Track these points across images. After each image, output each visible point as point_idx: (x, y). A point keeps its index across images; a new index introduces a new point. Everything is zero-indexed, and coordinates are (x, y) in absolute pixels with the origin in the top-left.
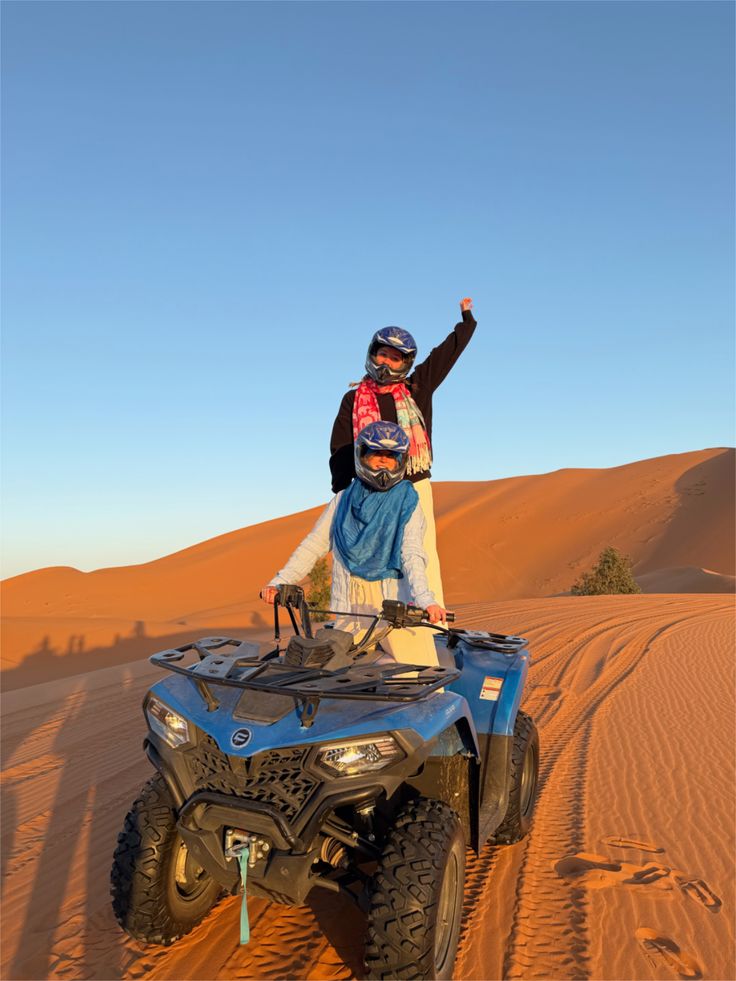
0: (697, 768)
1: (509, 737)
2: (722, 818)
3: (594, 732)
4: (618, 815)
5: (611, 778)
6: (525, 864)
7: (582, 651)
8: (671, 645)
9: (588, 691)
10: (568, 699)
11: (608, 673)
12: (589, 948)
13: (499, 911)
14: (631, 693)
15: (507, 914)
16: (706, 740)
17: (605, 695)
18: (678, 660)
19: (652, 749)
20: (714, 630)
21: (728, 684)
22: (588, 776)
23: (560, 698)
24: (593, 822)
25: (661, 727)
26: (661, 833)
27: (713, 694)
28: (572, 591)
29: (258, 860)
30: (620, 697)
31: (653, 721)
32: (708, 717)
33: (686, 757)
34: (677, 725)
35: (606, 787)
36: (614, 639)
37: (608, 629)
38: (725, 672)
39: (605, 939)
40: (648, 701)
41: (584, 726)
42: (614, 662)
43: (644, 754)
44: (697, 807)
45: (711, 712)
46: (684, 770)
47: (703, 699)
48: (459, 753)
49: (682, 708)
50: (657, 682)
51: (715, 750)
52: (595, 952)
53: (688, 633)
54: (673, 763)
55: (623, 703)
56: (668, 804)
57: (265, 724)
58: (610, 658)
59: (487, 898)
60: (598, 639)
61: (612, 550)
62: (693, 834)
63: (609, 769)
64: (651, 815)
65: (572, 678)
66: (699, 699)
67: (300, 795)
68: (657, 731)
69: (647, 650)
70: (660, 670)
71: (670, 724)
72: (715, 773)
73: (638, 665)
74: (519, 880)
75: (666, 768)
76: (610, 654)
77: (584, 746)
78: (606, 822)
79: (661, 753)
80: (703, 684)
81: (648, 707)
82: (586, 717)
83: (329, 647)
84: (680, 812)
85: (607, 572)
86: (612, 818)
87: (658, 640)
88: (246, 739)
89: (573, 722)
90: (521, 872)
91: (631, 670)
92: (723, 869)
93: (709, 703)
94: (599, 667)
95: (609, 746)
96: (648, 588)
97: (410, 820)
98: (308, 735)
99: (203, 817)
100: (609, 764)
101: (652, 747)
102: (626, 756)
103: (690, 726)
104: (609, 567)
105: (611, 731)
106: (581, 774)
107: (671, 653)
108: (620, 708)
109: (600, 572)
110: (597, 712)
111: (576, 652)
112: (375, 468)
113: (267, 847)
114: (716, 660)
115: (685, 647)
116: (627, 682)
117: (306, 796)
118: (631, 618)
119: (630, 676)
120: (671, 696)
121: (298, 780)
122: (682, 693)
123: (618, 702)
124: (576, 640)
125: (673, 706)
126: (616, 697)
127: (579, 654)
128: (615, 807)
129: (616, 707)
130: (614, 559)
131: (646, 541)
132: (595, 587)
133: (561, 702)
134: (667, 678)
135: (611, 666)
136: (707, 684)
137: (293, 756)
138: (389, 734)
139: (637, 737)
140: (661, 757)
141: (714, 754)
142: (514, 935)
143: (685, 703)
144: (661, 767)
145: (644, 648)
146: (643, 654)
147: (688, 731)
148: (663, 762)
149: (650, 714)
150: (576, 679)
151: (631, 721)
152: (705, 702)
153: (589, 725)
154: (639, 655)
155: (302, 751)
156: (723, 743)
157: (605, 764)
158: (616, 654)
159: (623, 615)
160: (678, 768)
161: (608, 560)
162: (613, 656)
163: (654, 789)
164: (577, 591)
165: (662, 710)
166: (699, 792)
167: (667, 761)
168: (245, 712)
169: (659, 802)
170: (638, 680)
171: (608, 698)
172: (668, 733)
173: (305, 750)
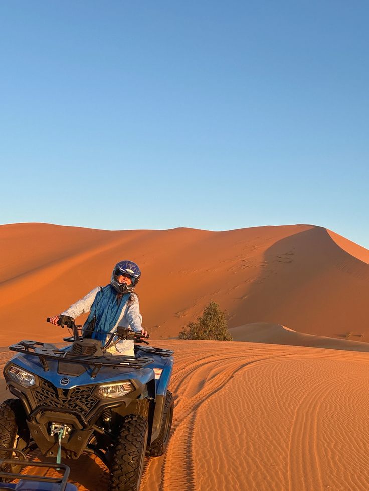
0: (252, 434)
1: (164, 396)
2: (260, 453)
3: (198, 417)
4: (209, 450)
5: (207, 436)
6: (165, 464)
7: (191, 374)
8: (248, 375)
9: (194, 397)
10: (182, 400)
11: (207, 388)
12: (195, 487)
13: (155, 478)
14: (220, 399)
15: (158, 478)
16: (259, 423)
17: (204, 400)
18: (251, 384)
19: (229, 426)
20: (278, 368)
21: (278, 398)
22: (194, 435)
23: (178, 400)
24: (197, 452)
25: (235, 417)
26: (230, 457)
27: (267, 402)
28: (180, 336)
29: (66, 435)
30: (213, 401)
31: (232, 415)
32: (263, 413)
33: (247, 430)
34: (244, 416)
35: (203, 440)
36: (211, 370)
37: (208, 363)
38: (278, 392)
39: (201, 486)
40: (229, 404)
41: (192, 414)
42: (211, 382)
43: (224, 427)
44: (248, 448)
45: (265, 411)
46: (245, 434)
47: (261, 405)
48: (146, 398)
49: (248, 408)
50: (236, 395)
51: (263, 428)
52: (198, 488)
53: (260, 369)
54: (240, 432)
55: (215, 405)
56: (234, 447)
57: (74, 377)
58: (208, 380)
59: (148, 474)
60: (201, 369)
61: (214, 305)
62: (245, 458)
63: (205, 433)
64: (225, 450)
65: (185, 390)
66: (259, 405)
67: (89, 406)
68: (233, 418)
69: (232, 377)
70: (239, 389)
71: (240, 415)
72: (260, 437)
73: (226, 385)
74: (162, 469)
75: (236, 434)
76: (208, 378)
77: (192, 423)
78: (203, 452)
79: (234, 428)
80: (263, 398)
81: (229, 406)
82: (193, 410)
83: (95, 347)
84: (240, 450)
85: (208, 323)
86: (206, 451)
87: (240, 372)
88: (67, 382)
89: (186, 412)
90: (163, 466)
91: (221, 388)
92: (255, 468)
93: (264, 407)
94: (201, 385)
95: (206, 423)
96: (238, 338)
97: (131, 420)
98: (94, 381)
99: (40, 418)
100: (206, 430)
101: (229, 425)
102: (215, 428)
103: (251, 417)
104: (210, 319)
105: (207, 417)
106: (190, 434)
107: (247, 380)
108: (213, 406)
109: (203, 322)
110: (200, 408)
111: (187, 376)
112: (120, 282)
113: (69, 430)
114: (274, 386)
115: (257, 377)
116: (218, 394)
117: (91, 406)
118: (224, 357)
119: (220, 390)
120: (243, 402)
121: (88, 400)
122: (250, 402)
123: (212, 404)
124: (187, 368)
125: (244, 406)
126: (211, 400)
127: (189, 377)
128: (208, 447)
129: (211, 406)
130: (215, 312)
131: (242, 298)
132: (197, 334)
133: (178, 402)
134: (242, 393)
135: (208, 385)
136: (266, 398)
137: (87, 390)
138: (130, 381)
139: (222, 420)
140: (233, 429)
141: (262, 430)
142: (162, 483)
143: (250, 407)
144: (233, 433)
145: (230, 376)
146: (229, 379)
147: (250, 419)
148: (234, 431)
149: (230, 411)
150: (187, 390)
151: (219, 413)
152: (262, 406)
153: (195, 414)
154: (227, 379)
155: (91, 388)
156: (267, 425)
157: (204, 430)
158: (212, 378)
159: (218, 355)
160: (242, 434)
161: (210, 312)
162: (210, 379)
163: (228, 441)
164: (182, 336)
165: (237, 409)
166: (250, 443)
167: (236, 431)
168: (64, 372)
169: (230, 446)
170: (225, 393)
171: (206, 401)
172: (238, 419)
173: (93, 387)
